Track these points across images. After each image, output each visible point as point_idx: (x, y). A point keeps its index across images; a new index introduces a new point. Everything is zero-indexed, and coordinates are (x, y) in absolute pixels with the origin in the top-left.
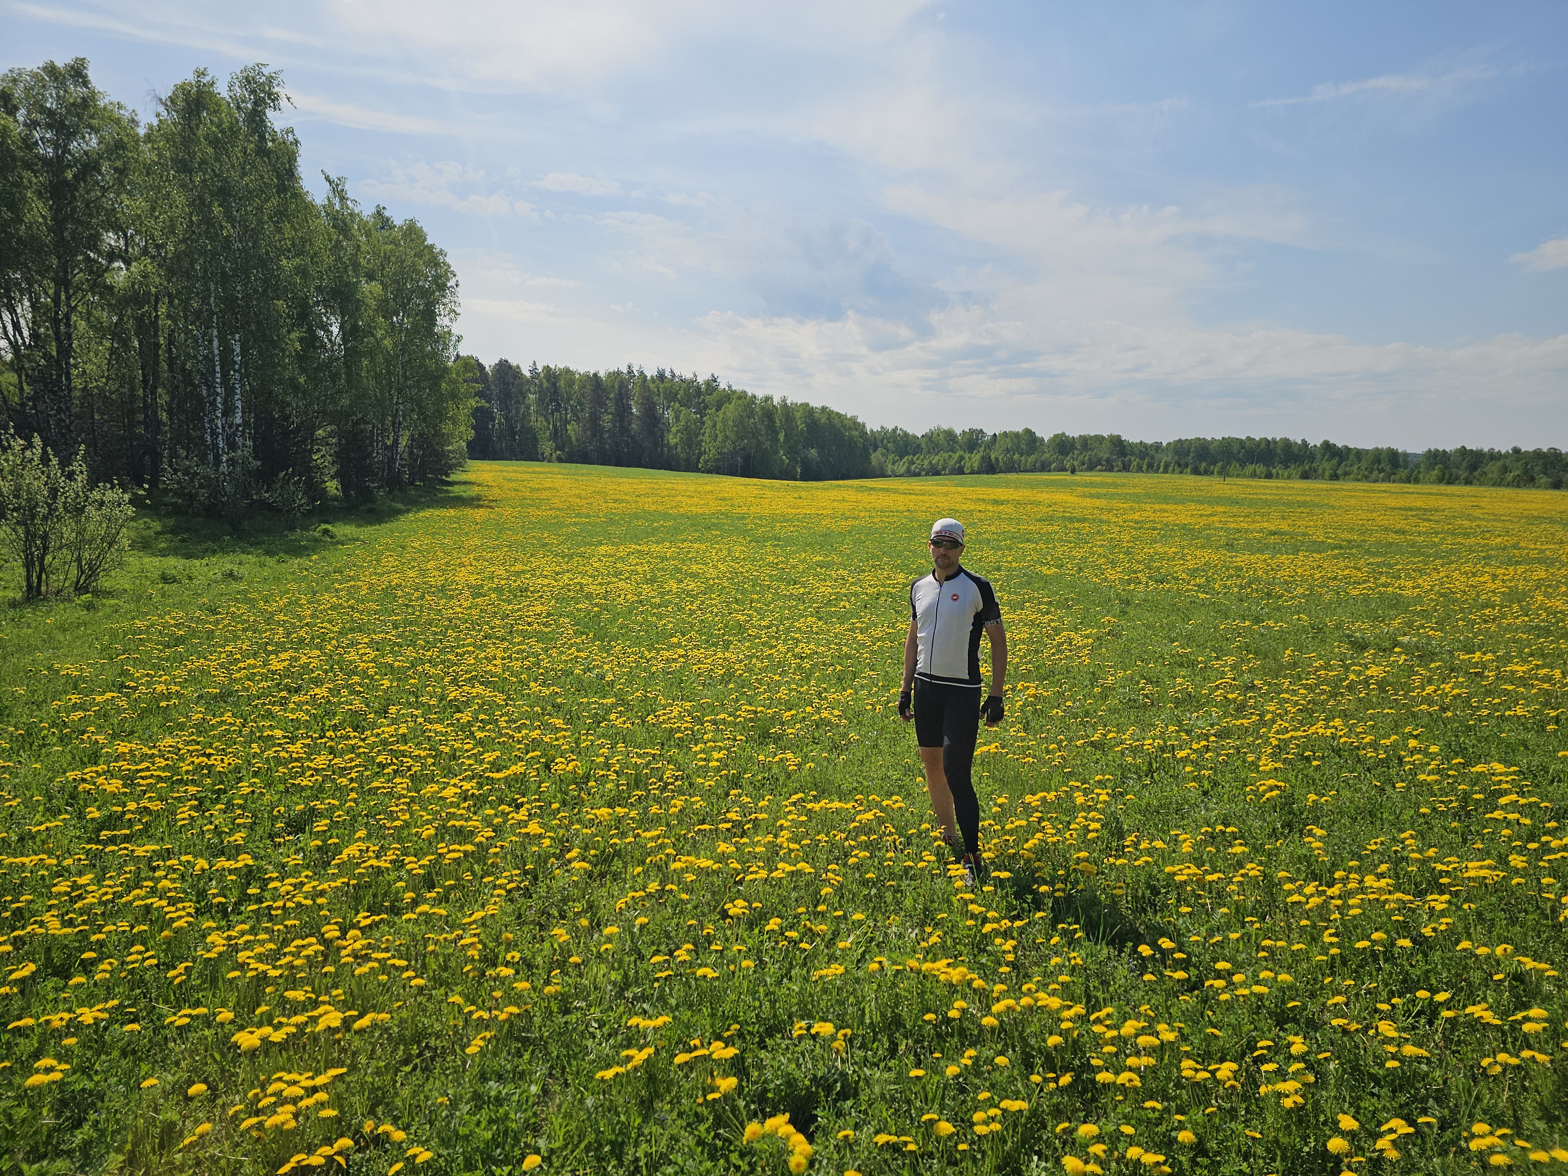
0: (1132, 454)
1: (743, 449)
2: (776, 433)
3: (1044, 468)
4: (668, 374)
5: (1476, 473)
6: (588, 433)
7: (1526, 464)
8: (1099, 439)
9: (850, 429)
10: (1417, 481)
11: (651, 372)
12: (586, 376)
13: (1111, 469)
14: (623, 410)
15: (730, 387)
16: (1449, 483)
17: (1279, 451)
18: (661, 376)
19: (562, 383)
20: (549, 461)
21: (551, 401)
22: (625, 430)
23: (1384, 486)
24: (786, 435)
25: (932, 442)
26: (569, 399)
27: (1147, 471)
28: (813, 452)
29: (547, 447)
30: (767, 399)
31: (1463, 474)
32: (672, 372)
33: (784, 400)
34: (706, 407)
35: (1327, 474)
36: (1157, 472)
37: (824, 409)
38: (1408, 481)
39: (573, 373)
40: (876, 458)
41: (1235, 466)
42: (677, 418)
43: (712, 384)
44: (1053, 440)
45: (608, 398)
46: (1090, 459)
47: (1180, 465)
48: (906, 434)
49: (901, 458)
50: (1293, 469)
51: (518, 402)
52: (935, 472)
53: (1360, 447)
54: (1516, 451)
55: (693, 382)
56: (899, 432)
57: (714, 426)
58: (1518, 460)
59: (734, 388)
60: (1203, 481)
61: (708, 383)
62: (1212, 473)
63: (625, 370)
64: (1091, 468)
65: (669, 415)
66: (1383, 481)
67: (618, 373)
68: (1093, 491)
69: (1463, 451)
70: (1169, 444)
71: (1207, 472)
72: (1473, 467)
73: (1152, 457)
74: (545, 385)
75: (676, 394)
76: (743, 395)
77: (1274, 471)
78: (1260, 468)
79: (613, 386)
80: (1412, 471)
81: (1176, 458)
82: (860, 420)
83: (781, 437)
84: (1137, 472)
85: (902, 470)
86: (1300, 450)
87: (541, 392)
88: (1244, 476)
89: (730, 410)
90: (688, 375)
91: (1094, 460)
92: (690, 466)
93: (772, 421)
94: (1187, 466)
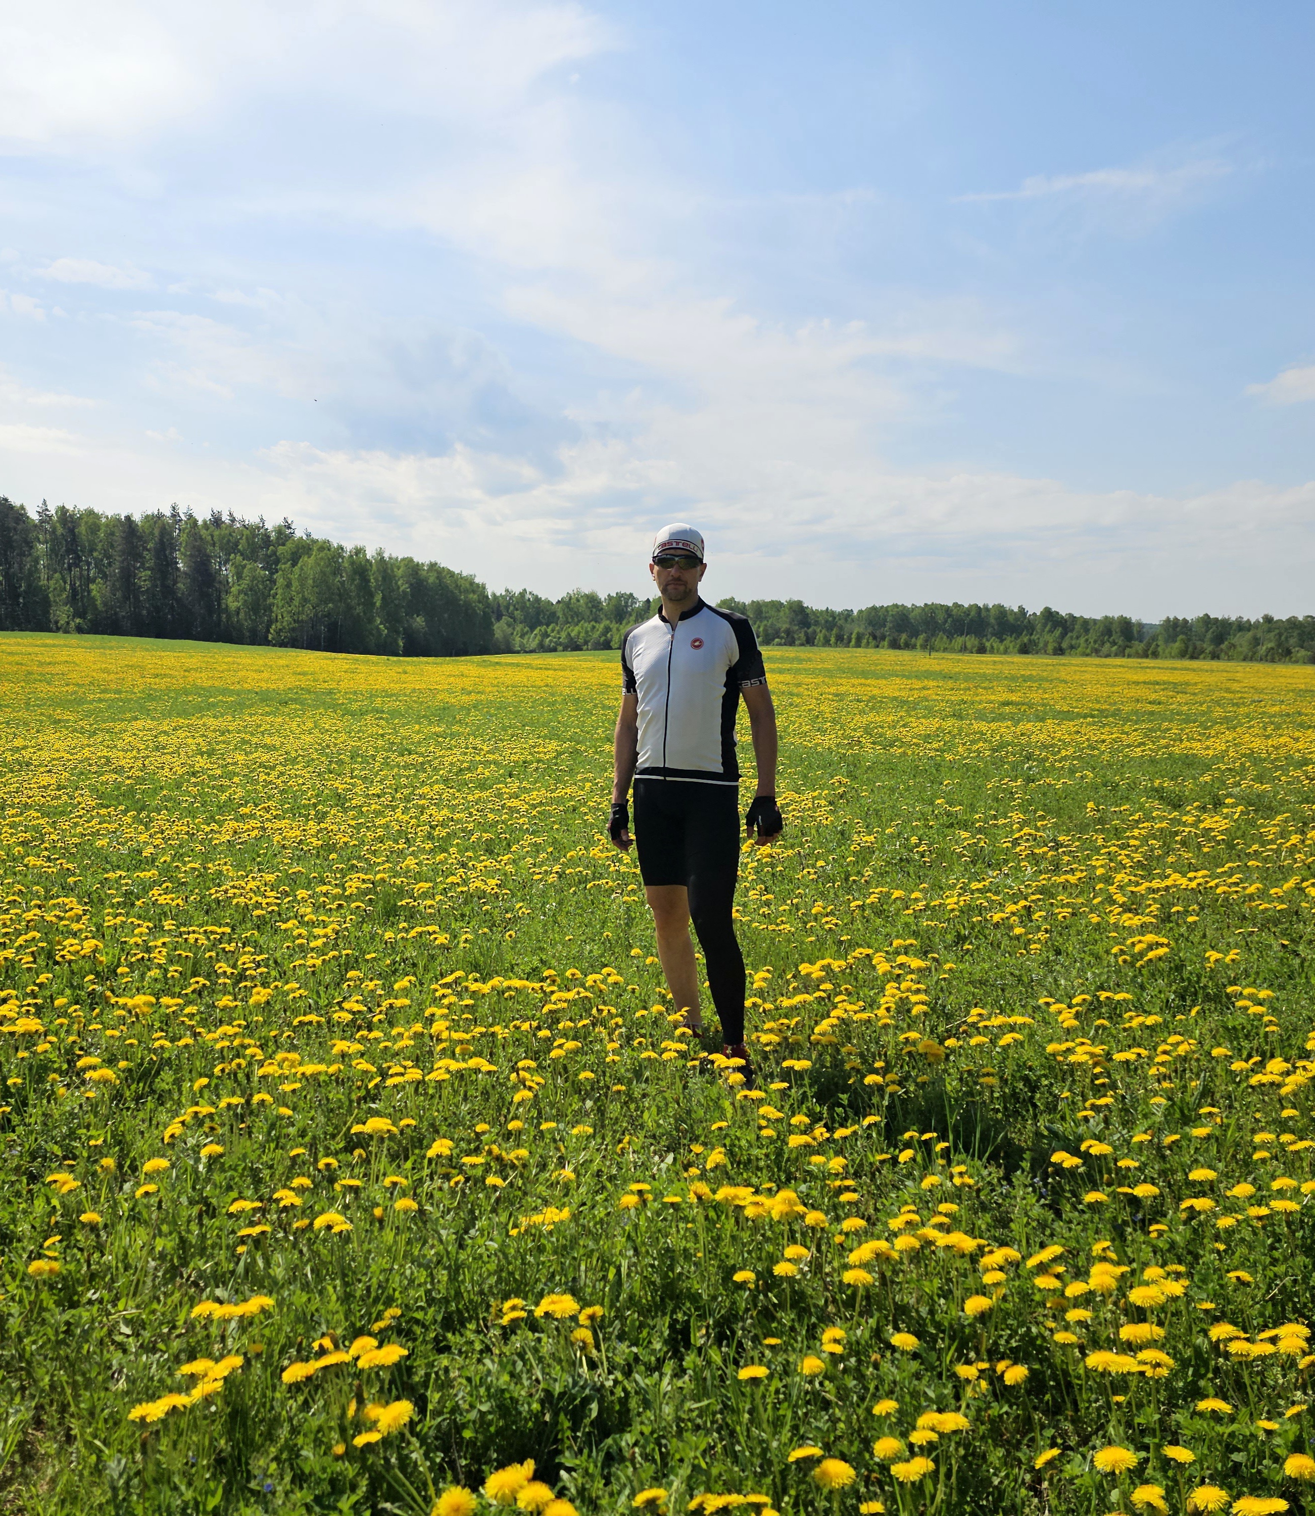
0: (817, 623)
1: (328, 615)
2: (372, 595)
4: (225, 518)
5: (1223, 646)
6: (119, 594)
7: (1280, 635)
8: (776, 606)
9: (466, 591)
10: (1155, 655)
11: (202, 515)
12: (116, 521)
13: (791, 643)
14: (165, 565)
15: (308, 535)
16: (1193, 657)
17: (992, 621)
18: (217, 521)
19: (82, 529)
20: (66, 632)
21: (68, 552)
22: (169, 591)
23: (1118, 661)
24: (383, 598)
25: (571, 609)
26: (92, 550)
27: (836, 645)
28: (419, 621)
29: (62, 613)
30: (359, 551)
31: (1210, 648)
32: (231, 515)
33: (380, 553)
34: (277, 561)
35: (1050, 648)
36: (847, 646)
37: (433, 566)
38: (1146, 656)
39: (97, 516)
40: (500, 628)
41: (940, 640)
42: (239, 576)
43: (284, 533)
45: (145, 549)
46: (765, 630)
47: (875, 638)
48: (537, 599)
49: (532, 629)
50: (1009, 641)
51: (22, 554)
52: (574, 646)
53: (1086, 616)
54: (1268, 619)
55: (259, 528)
56: (528, 596)
57: (289, 585)
58: (1269, 631)
59: (315, 536)
60: (905, 656)
61: (279, 531)
62: (914, 647)
63: (168, 512)
65: (227, 571)
66: (1116, 655)
67: (160, 516)
69: (1207, 621)
70: (861, 612)
71: (908, 646)
72: (1219, 639)
73: (841, 628)
74: (60, 530)
75: (237, 544)
76: (325, 546)
77: (988, 645)
78: (971, 641)
79: (152, 533)
80: (1149, 645)
81: (870, 629)
82: (477, 580)
83: (378, 600)
84: (824, 645)
85: (534, 644)
86: (1017, 619)
87: (54, 540)
88: (953, 651)
89: (308, 563)
90: (252, 519)
91: (770, 631)
92: (257, 638)
93: (365, 580)
94: (883, 638)
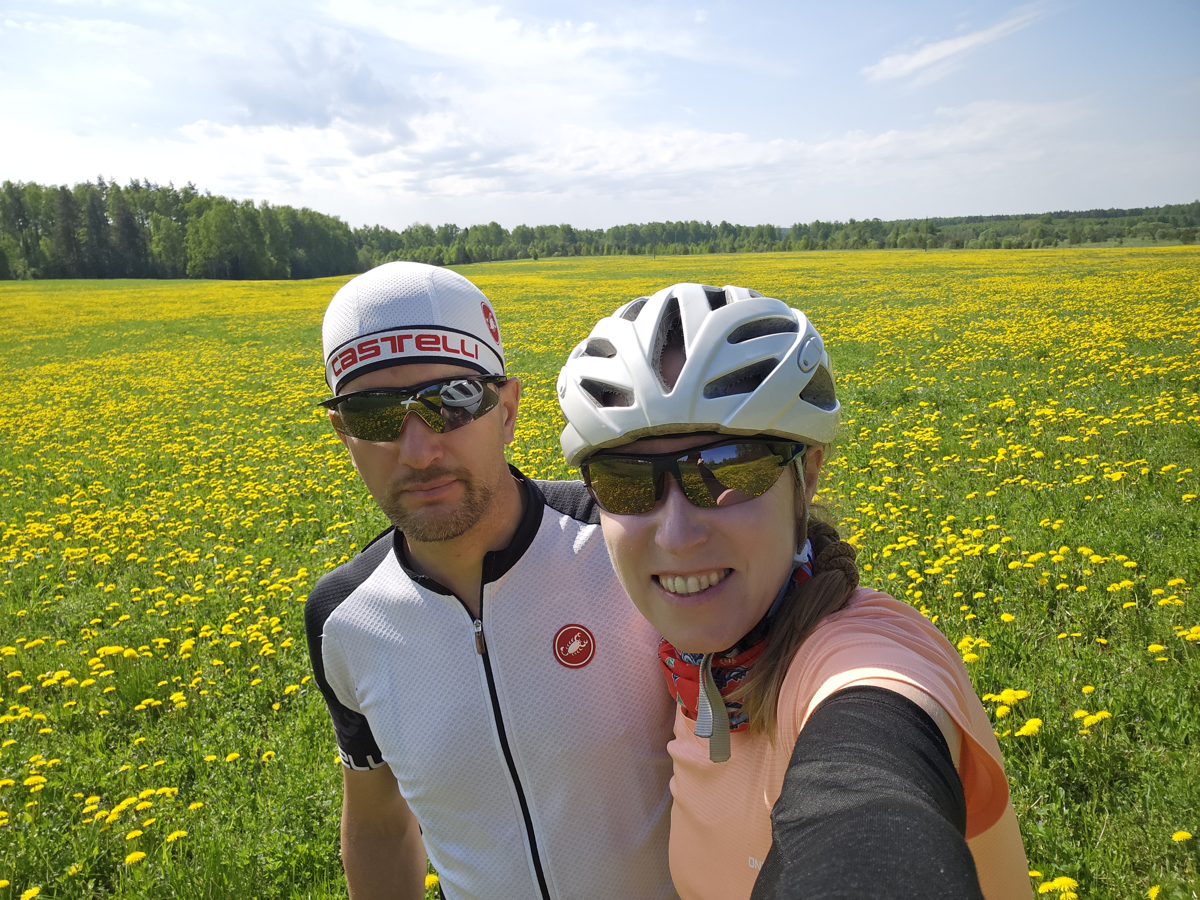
0: (581, 240)
1: (230, 253)
2: (262, 235)
3: (511, 256)
4: (142, 184)
5: (829, 240)
6: (64, 247)
7: (860, 231)
8: (554, 228)
9: (334, 228)
10: (790, 249)
11: (123, 183)
12: (54, 189)
13: (565, 254)
14: (98, 222)
15: (209, 194)
16: (812, 249)
17: (691, 232)
18: (136, 187)
19: (27, 199)
20: (24, 279)
22: (103, 242)
23: (769, 254)
24: (272, 237)
25: (412, 238)
26: (37, 215)
27: (595, 254)
29: (19, 264)
30: (248, 203)
31: (821, 243)
32: (146, 182)
33: (265, 204)
34: (186, 214)
35: (728, 248)
36: (602, 254)
37: (305, 211)
38: (784, 249)
40: (362, 254)
41: (660, 246)
42: (157, 227)
43: (189, 193)
44: (516, 232)
45: (80, 211)
46: (548, 246)
47: (619, 248)
48: (387, 232)
49: (386, 254)
50: (702, 245)
53: (747, 226)
54: (853, 222)
55: (169, 191)
56: (380, 229)
57: (197, 232)
58: (854, 229)
59: (213, 195)
60: (639, 259)
61: (186, 191)
62: (644, 253)
63: (95, 182)
64: (550, 254)
65: (149, 224)
66: (767, 250)
67: (88, 186)
68: (556, 273)
69: (818, 224)
70: (609, 230)
71: (640, 252)
72: (826, 236)
73: (597, 242)
74: (8, 200)
75: (153, 203)
76: (221, 201)
77: (690, 248)
78: (679, 246)
79: (84, 199)
80: (785, 242)
81: (616, 242)
82: (342, 220)
83: (267, 239)
84: (587, 255)
86: (706, 230)
88: (669, 254)
89: (210, 215)
90: (163, 183)
91: (551, 247)
92: (177, 274)
93: (255, 224)
94: (624, 248)
